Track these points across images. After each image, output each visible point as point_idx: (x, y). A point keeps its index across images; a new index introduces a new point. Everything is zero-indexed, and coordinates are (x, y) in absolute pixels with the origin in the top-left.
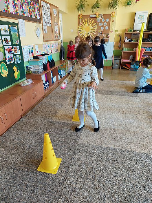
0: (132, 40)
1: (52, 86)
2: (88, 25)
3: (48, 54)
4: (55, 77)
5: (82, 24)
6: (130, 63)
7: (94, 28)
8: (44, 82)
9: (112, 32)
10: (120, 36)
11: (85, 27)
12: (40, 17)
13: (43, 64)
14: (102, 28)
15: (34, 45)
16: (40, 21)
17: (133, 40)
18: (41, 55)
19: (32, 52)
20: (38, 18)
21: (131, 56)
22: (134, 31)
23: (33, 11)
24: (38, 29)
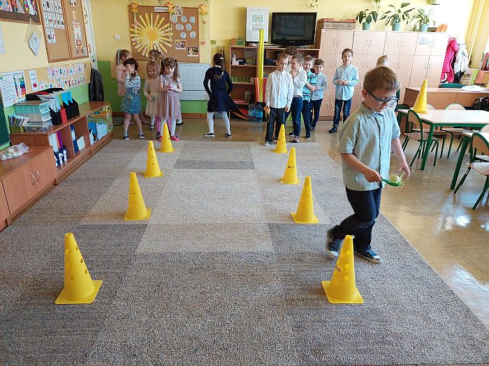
0: (245, 61)
1: (76, 159)
2: (151, 28)
3: (61, 89)
4: (82, 138)
7: (167, 34)
8: (56, 150)
9: (203, 43)
11: (146, 30)
12: (37, 10)
13: (52, 111)
15: (26, 71)
16: (37, 19)
18: (45, 91)
19: (23, 86)
21: (247, 93)
22: (248, 43)
24: (35, 35)
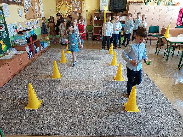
1: (36, 56)
2: (64, 6)
4: (38, 48)
5: (60, 5)
7: (70, 8)
10: (91, 15)
11: (62, 7)
17: (100, 18)
18: (25, 30)
19: (16, 29)
20: (20, 1)
21: (100, 30)
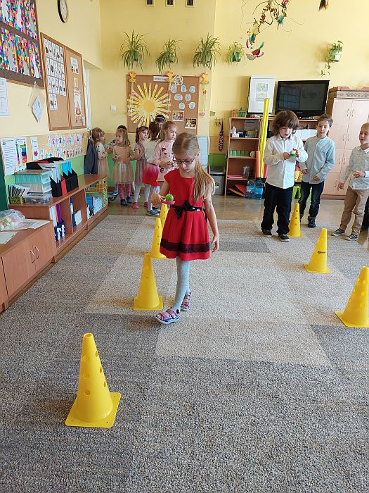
0: (245, 134)
1: (74, 235)
2: (149, 98)
4: (79, 212)
5: (137, 95)
6: (244, 184)
7: (164, 105)
8: (55, 224)
9: (202, 114)
10: (221, 124)
11: (142, 101)
12: (41, 73)
13: (52, 182)
14: (182, 106)
15: (29, 138)
16: (41, 83)
17: (249, 133)
18: (45, 160)
19: (24, 154)
20: (37, 75)
21: (246, 168)
22: (249, 114)
23: (26, 61)
24: (38, 100)
